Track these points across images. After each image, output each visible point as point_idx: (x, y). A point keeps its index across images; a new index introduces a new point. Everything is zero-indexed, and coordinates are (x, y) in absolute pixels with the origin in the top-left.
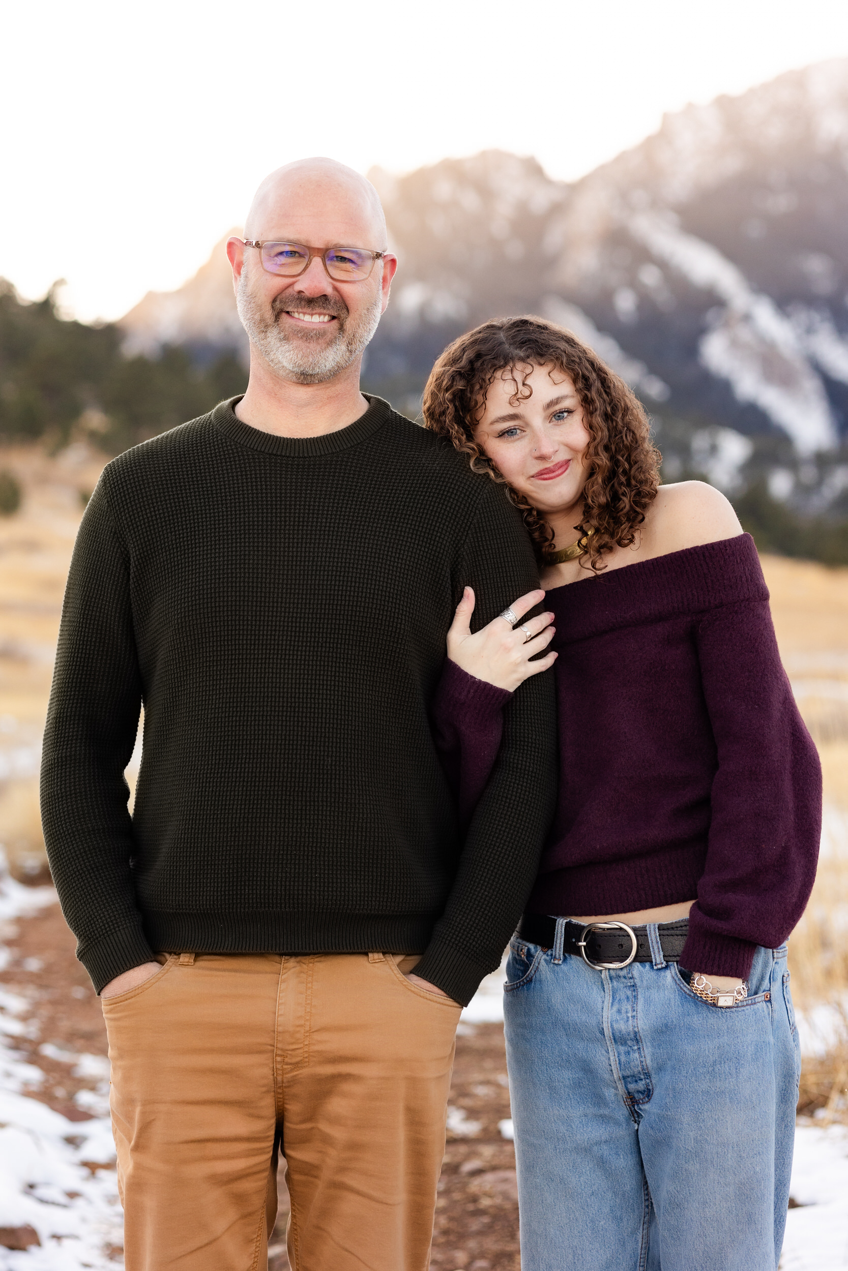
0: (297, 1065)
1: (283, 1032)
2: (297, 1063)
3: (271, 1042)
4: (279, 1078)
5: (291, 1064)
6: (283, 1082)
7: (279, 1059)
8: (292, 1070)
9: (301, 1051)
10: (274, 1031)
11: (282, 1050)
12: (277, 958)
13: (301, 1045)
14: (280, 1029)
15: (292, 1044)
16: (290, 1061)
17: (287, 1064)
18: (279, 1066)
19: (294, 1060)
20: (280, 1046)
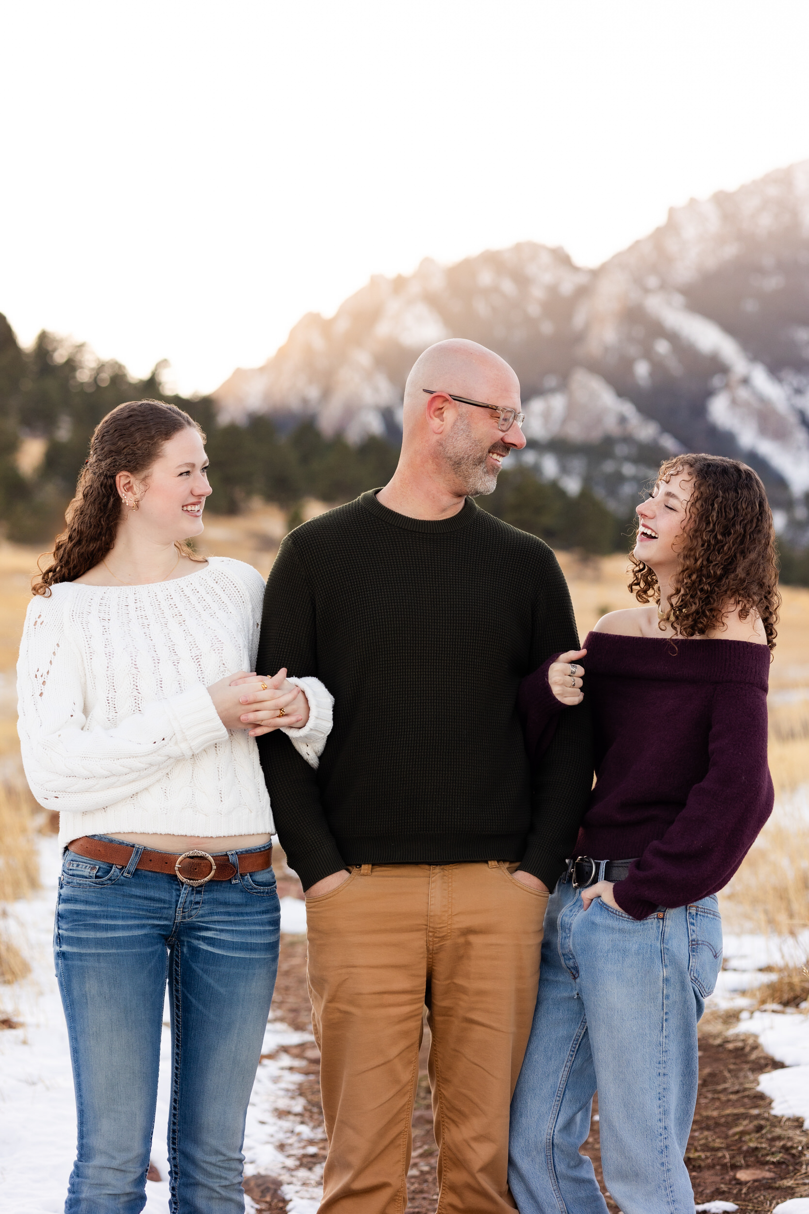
0: (443, 938)
1: (434, 916)
2: (443, 937)
3: (425, 923)
4: (431, 947)
5: (439, 937)
6: (433, 950)
7: (431, 934)
8: (439, 942)
9: (446, 928)
10: (428, 916)
11: (433, 928)
12: (427, 867)
13: (446, 925)
14: (432, 914)
15: (440, 924)
16: (438, 935)
17: (436, 937)
18: (431, 939)
19: (441, 935)
20: (431, 925)
